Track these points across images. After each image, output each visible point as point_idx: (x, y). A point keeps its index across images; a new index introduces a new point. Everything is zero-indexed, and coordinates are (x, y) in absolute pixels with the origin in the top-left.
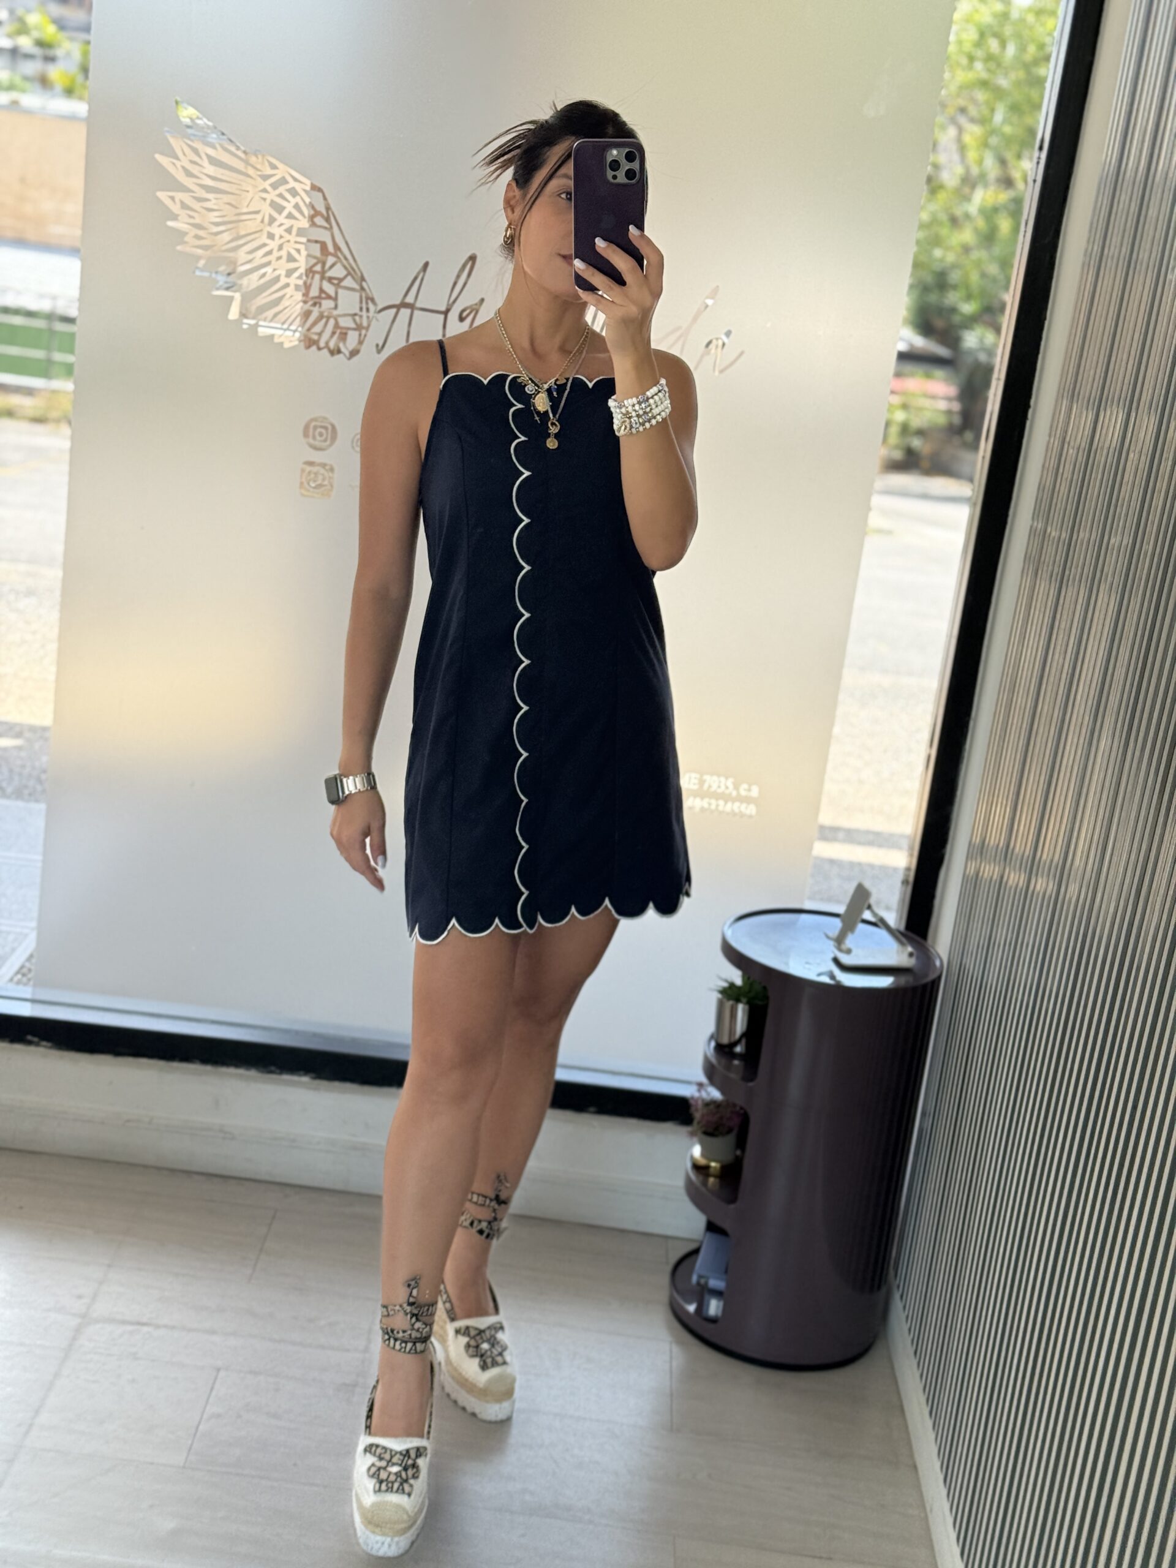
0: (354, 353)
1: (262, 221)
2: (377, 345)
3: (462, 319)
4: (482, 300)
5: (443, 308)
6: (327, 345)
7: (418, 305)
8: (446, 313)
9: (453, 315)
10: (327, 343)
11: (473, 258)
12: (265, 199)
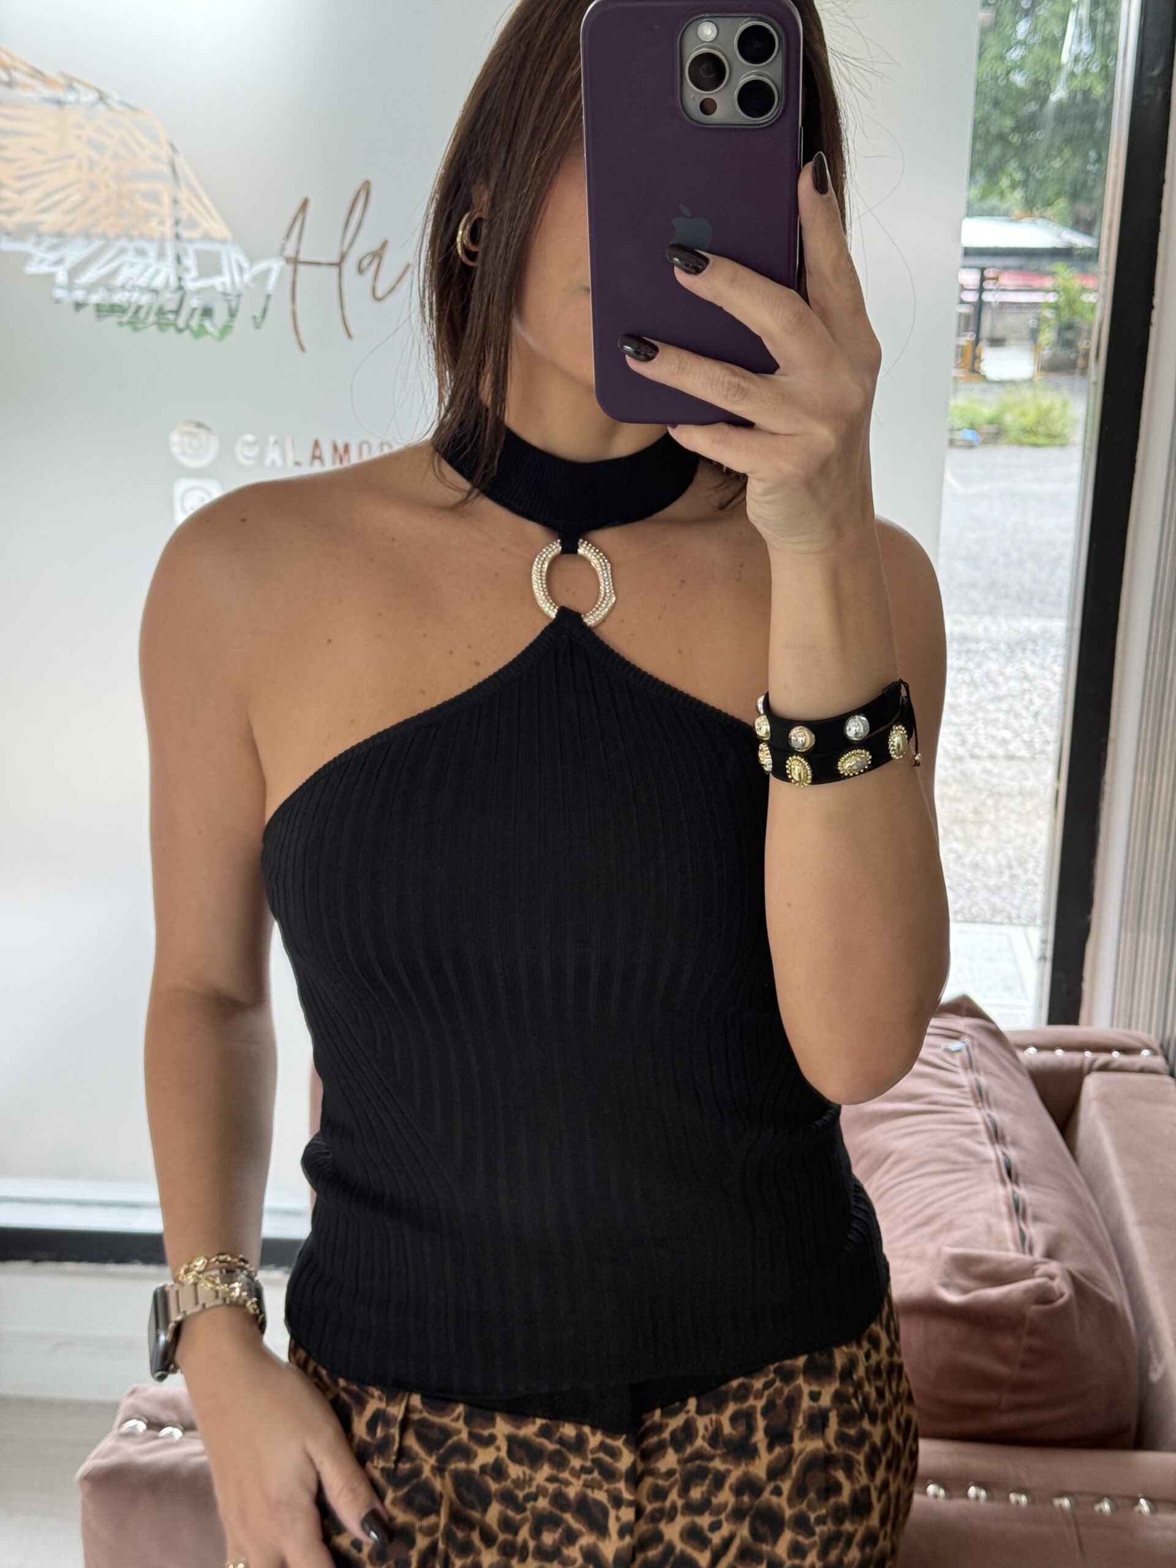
0: (226, 330)
1: (80, 167)
2: (254, 317)
3: (361, 271)
4: (384, 245)
5: (335, 259)
6: (188, 327)
7: (303, 257)
8: (339, 265)
9: (350, 266)
10: (188, 321)
11: (366, 187)
12: (79, 138)
